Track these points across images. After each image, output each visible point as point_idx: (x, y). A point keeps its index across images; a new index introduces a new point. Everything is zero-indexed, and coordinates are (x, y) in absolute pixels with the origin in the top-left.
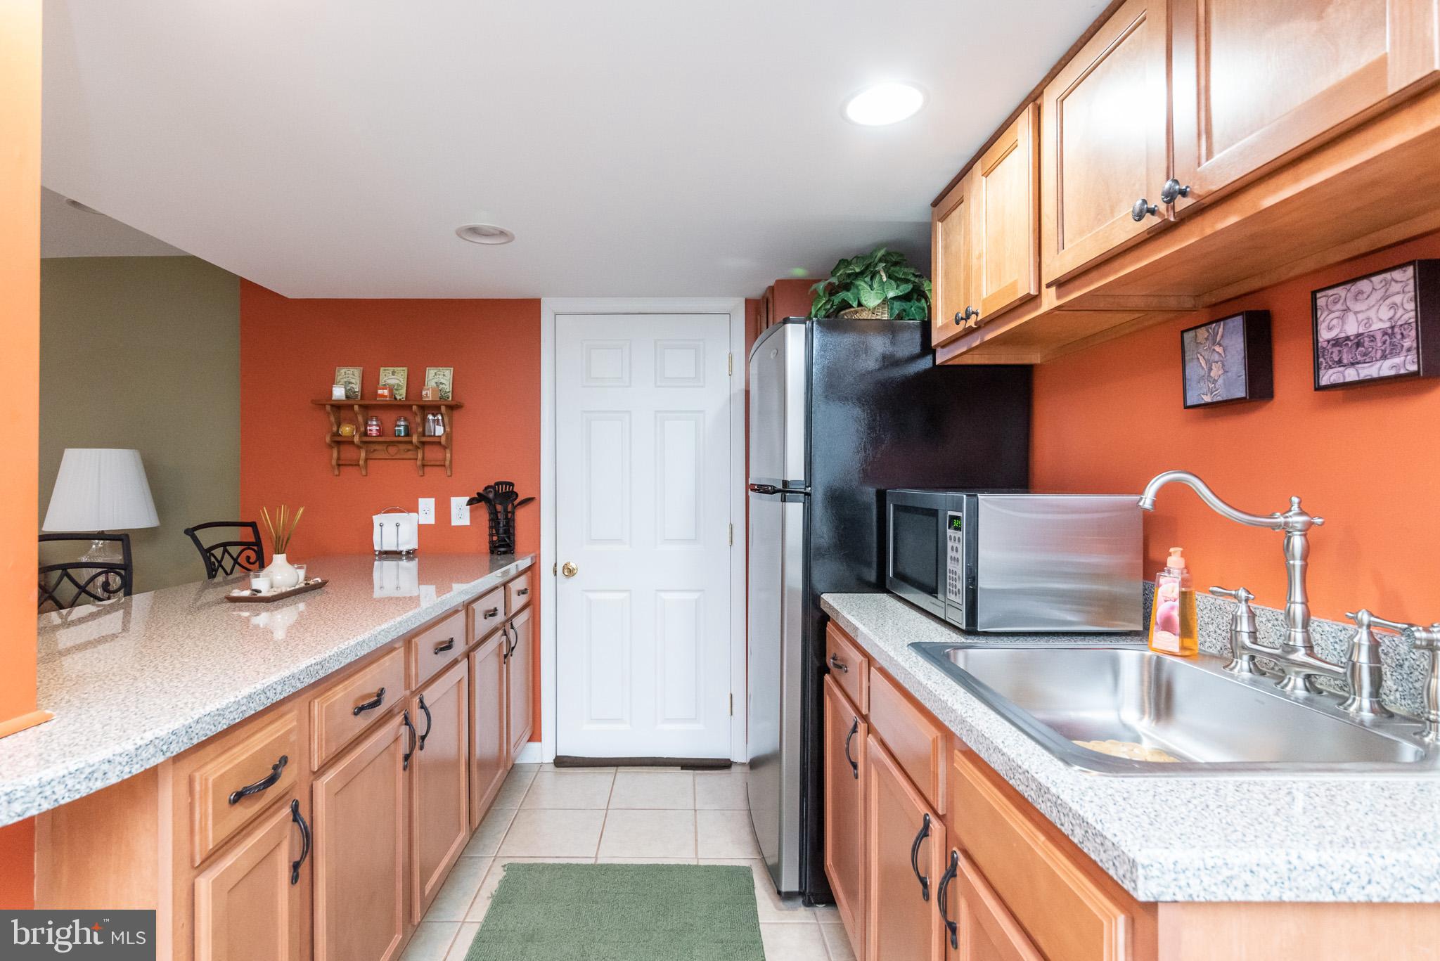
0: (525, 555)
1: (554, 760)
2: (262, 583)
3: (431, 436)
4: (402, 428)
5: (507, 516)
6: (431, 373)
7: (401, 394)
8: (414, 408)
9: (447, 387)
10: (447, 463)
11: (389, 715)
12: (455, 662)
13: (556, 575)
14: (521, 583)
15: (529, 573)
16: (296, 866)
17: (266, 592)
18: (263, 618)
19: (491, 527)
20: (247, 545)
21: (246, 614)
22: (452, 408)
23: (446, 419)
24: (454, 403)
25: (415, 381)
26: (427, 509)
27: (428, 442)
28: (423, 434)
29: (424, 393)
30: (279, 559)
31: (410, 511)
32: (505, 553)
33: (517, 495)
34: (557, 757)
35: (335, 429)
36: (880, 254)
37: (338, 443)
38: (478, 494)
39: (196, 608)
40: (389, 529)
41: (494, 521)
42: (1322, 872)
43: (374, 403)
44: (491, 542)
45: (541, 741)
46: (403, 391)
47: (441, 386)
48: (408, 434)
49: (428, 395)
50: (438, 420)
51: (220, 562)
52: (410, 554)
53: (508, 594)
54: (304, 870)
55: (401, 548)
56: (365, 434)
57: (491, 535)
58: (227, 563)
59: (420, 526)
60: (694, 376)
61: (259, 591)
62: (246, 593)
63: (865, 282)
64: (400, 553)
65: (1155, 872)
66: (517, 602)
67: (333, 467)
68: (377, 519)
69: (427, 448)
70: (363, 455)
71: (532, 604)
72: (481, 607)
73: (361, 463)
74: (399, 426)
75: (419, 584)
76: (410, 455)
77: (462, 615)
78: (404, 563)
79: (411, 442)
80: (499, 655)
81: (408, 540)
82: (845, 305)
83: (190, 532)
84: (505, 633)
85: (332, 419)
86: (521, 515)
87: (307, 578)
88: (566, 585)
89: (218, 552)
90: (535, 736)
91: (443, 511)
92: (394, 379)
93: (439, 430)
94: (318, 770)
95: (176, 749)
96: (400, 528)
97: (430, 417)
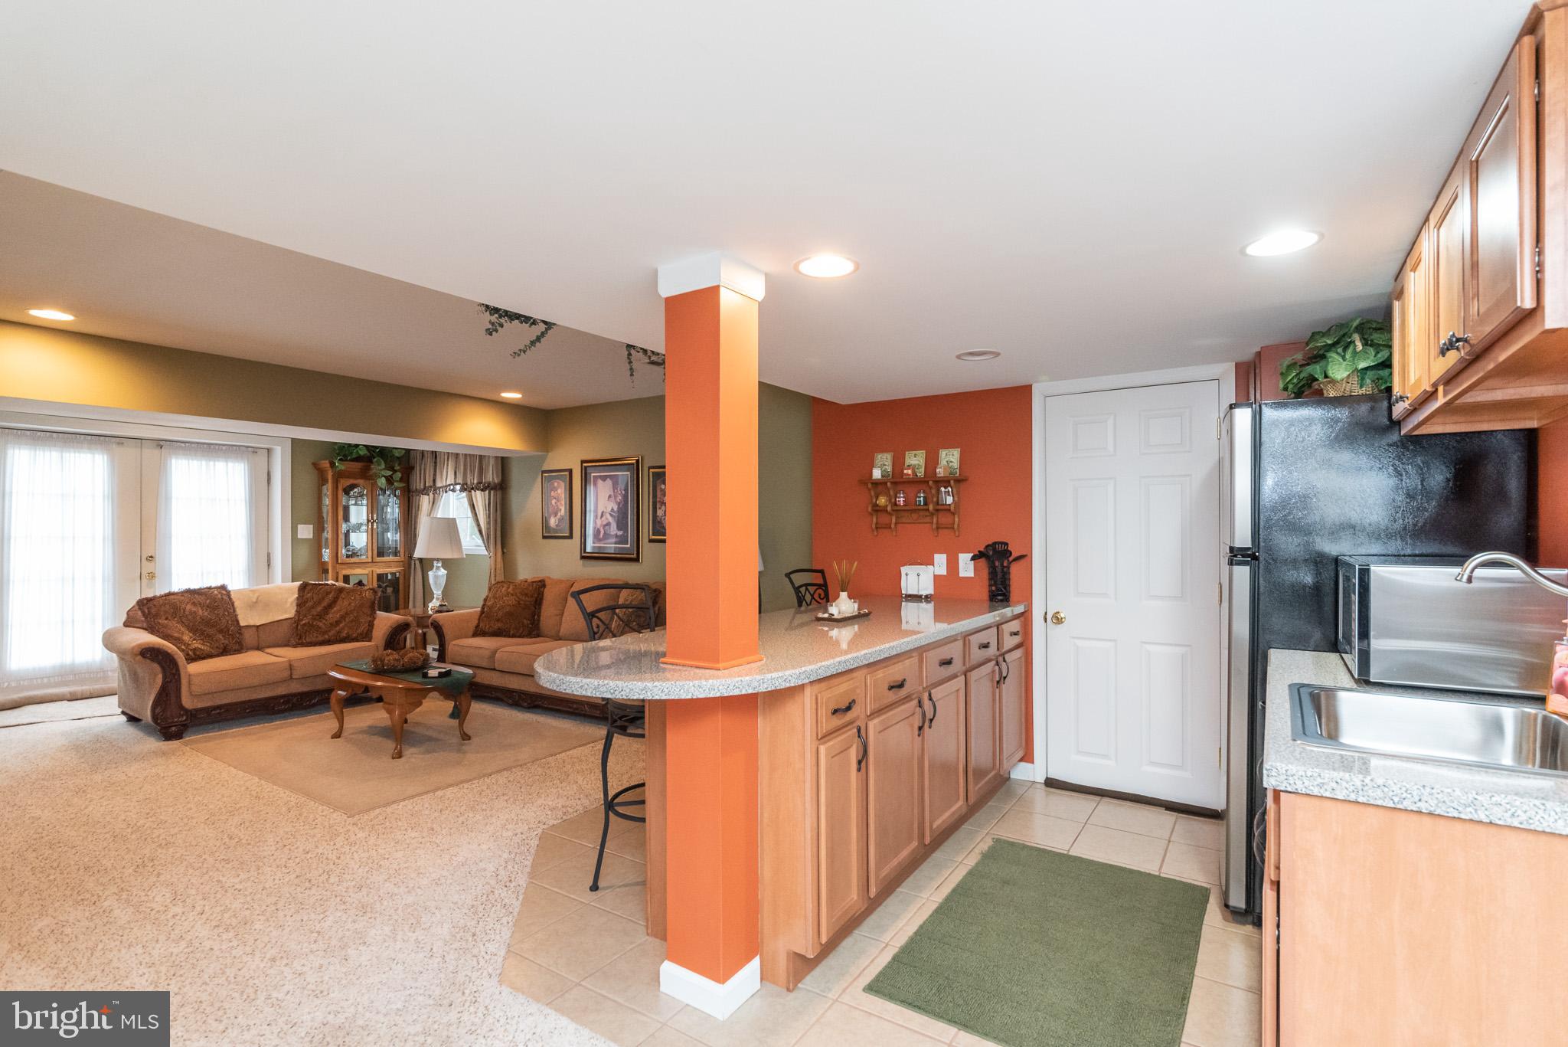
0: (1019, 602)
1: (1045, 781)
2: (834, 610)
3: (943, 505)
4: (922, 499)
5: (1003, 570)
6: (943, 453)
7: (921, 473)
8: (931, 483)
9: (956, 464)
10: (956, 526)
11: (907, 699)
12: (955, 676)
13: (1046, 622)
14: (1015, 626)
15: (1022, 619)
16: (860, 762)
17: (836, 616)
18: (834, 633)
19: (990, 579)
20: (819, 586)
21: (826, 629)
22: (958, 481)
23: (955, 492)
24: (960, 478)
25: (932, 461)
26: (941, 560)
27: (942, 509)
28: (938, 504)
29: (938, 470)
30: (844, 595)
31: (927, 564)
32: (1002, 601)
33: (1011, 553)
34: (1047, 778)
35: (874, 500)
36: (1355, 324)
37: (877, 511)
38: (979, 551)
39: (791, 628)
40: (912, 577)
41: (993, 574)
42: (1386, 790)
43: (901, 480)
44: (991, 591)
45: (1033, 763)
46: (923, 470)
47: (951, 464)
48: (926, 504)
49: (940, 472)
50: (949, 491)
51: (804, 597)
52: (928, 598)
53: (1000, 632)
54: (863, 764)
55: (921, 593)
56: (895, 504)
57: (990, 586)
58: (808, 597)
59: (936, 577)
60: (1180, 442)
61: (833, 615)
62: (826, 615)
63: (1338, 353)
64: (920, 596)
65: (1274, 774)
66: (1010, 642)
67: (873, 531)
68: (904, 570)
69: (941, 515)
70: (894, 520)
71: (1025, 644)
72: (976, 640)
73: (893, 526)
74: (920, 497)
75: (935, 622)
76: (928, 520)
77: (960, 643)
78: (924, 605)
79: (928, 510)
80: (992, 680)
81: (926, 587)
82: (1313, 379)
83: (788, 575)
84: (997, 664)
85: (873, 493)
86: (1015, 570)
87: (859, 609)
88: (1056, 631)
89: (803, 590)
90: (1028, 757)
91: (953, 565)
92: (915, 460)
93: (950, 500)
94: (870, 715)
95: (813, 678)
96: (920, 577)
97: (943, 489)
